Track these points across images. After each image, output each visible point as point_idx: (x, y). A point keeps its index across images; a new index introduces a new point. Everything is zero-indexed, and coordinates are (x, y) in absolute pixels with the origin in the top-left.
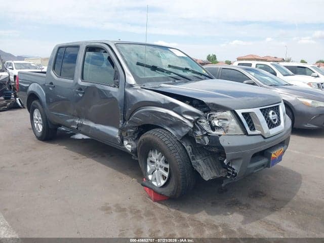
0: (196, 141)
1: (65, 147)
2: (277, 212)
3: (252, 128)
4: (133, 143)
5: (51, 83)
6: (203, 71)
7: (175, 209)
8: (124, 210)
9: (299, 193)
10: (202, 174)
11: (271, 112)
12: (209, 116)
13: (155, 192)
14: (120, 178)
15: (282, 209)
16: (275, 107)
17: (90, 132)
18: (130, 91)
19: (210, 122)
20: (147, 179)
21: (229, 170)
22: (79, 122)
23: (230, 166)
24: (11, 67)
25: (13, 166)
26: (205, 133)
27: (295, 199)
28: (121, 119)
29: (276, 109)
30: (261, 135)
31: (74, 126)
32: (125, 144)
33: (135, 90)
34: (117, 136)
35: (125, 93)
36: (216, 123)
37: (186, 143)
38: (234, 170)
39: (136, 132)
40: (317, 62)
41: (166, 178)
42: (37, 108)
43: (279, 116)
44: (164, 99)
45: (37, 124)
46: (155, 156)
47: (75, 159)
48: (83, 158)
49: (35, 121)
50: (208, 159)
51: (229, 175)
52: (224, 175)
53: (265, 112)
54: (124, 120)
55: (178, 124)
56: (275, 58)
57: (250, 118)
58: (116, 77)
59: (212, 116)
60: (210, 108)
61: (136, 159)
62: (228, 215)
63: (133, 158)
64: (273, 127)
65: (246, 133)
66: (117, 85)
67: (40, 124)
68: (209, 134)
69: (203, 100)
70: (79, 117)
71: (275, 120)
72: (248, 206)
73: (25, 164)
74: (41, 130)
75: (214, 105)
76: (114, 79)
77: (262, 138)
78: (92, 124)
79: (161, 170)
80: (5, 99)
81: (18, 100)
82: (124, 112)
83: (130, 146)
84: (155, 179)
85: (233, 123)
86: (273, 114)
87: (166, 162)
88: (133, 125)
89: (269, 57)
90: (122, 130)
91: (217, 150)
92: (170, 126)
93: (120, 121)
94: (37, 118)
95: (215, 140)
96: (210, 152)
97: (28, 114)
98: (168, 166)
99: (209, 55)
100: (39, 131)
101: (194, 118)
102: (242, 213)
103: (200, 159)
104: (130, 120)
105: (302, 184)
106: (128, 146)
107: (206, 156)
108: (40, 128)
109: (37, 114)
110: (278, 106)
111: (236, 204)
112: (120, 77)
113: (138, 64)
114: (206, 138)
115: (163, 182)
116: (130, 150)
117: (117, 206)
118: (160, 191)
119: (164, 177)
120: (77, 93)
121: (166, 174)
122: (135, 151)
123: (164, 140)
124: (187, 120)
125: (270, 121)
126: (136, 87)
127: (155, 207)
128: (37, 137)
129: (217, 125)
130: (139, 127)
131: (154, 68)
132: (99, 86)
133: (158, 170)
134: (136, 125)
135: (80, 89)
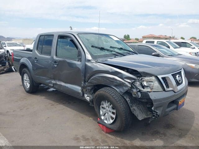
0: (133, 95)
1: (44, 97)
2: (183, 138)
3: (168, 86)
4: (90, 96)
5: (36, 58)
6: (130, 49)
7: (120, 138)
8: (88, 139)
9: (194, 125)
10: (137, 116)
11: (178, 75)
12: (141, 80)
13: (107, 128)
14: (82, 118)
15: (186, 136)
16: (179, 72)
17: (62, 89)
18: (89, 64)
19: (141, 83)
20: (101, 119)
21: (154, 113)
22: (54, 82)
23: (155, 111)
24: (4, 45)
25: (14, 111)
26: (138, 90)
27: (193, 129)
28: (83, 81)
29: (180, 73)
30: (173, 90)
31: (51, 85)
32: (85, 97)
33: (92, 63)
34: (80, 92)
35: (86, 65)
36: (145, 84)
37: (126, 97)
38: (157, 113)
39: (92, 89)
40: (191, 38)
41: (113, 118)
42: (26, 73)
43: (182, 78)
44: (111, 69)
45: (26, 83)
46: (105, 105)
47: (52, 105)
48: (57, 104)
49: (24, 81)
50: (140, 106)
51: (154, 116)
52: (150, 116)
53: (174, 76)
54: (85, 82)
55: (121, 85)
56: (166, 36)
57: (166, 80)
58: (79, 54)
59: (143, 80)
60: (142, 75)
61: (92, 106)
62: (153, 141)
63: (90, 105)
64: (179, 85)
65: (164, 90)
66: (80, 60)
67: (28, 83)
68: (141, 91)
69: (138, 70)
70: (54, 79)
71: (180, 81)
72: (165, 134)
73: (21, 110)
74: (29, 87)
75: (144, 73)
76: (78, 56)
77: (174, 93)
78: (63, 84)
79: (110, 114)
80: (3, 66)
81: (13, 68)
82: (85, 77)
83: (89, 98)
84: (106, 119)
85: (156, 84)
86: (179, 77)
87: (113, 108)
88: (90, 85)
89: (161, 35)
90: (83, 88)
91: (146, 100)
92: (116, 86)
93: (82, 82)
94: (26, 79)
95: (145, 95)
96: (141, 102)
97: (20, 77)
98: (115, 111)
99: (125, 35)
100: (27, 87)
101: (131, 81)
102: (161, 139)
103: (135, 106)
104: (89, 81)
105: (195, 119)
106: (87, 98)
107: (138, 104)
108: (28, 86)
109: (26, 77)
110: (181, 72)
111: (157, 133)
112: (82, 55)
113: (92, 46)
114: (139, 93)
115: (112, 121)
116: (88, 100)
117: (83, 137)
118: (110, 127)
119: (112, 118)
120: (53, 64)
121: (114, 116)
122: (92, 101)
123: (112, 95)
124: (127, 82)
125: (177, 81)
126: (93, 61)
127: (107, 137)
128: (26, 91)
129: (146, 85)
130: (94, 86)
131: (102, 49)
132: (68, 61)
133: (108, 113)
134: (92, 85)
135: (55, 62)
